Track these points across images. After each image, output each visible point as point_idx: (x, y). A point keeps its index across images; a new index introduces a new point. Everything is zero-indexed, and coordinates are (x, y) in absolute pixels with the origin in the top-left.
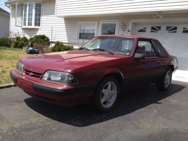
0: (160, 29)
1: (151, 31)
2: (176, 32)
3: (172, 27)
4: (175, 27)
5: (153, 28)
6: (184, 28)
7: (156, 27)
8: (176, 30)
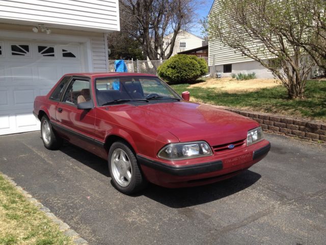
0: (28, 51)
1: (13, 54)
2: (53, 55)
3: (46, 47)
4: (50, 48)
5: (14, 48)
6: (63, 51)
7: (20, 46)
8: (53, 52)
